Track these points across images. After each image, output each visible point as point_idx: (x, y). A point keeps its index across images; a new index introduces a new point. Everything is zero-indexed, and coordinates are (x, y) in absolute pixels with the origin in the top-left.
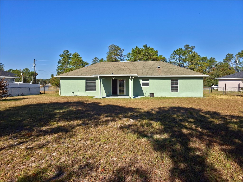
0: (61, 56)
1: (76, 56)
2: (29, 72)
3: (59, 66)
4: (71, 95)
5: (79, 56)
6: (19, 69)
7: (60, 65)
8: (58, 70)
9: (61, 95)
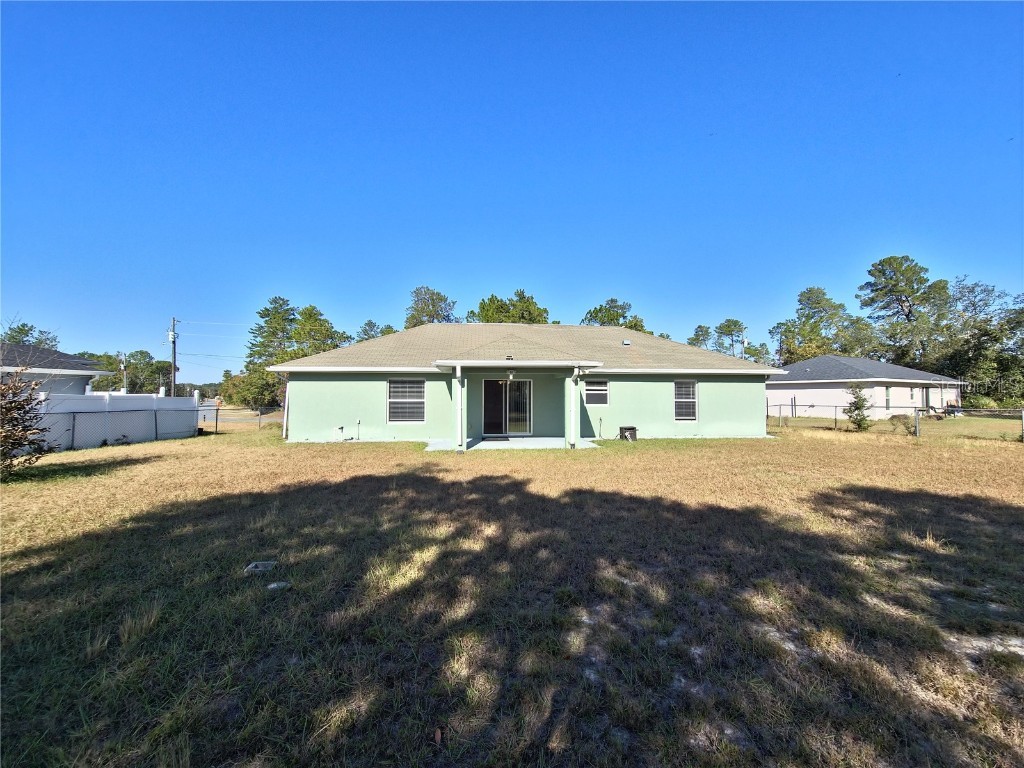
0: (264, 314)
1: (312, 314)
2: (148, 363)
3: (254, 342)
4: (332, 439)
5: (321, 315)
6: (112, 353)
7: (259, 339)
8: (251, 355)
9: (292, 439)
